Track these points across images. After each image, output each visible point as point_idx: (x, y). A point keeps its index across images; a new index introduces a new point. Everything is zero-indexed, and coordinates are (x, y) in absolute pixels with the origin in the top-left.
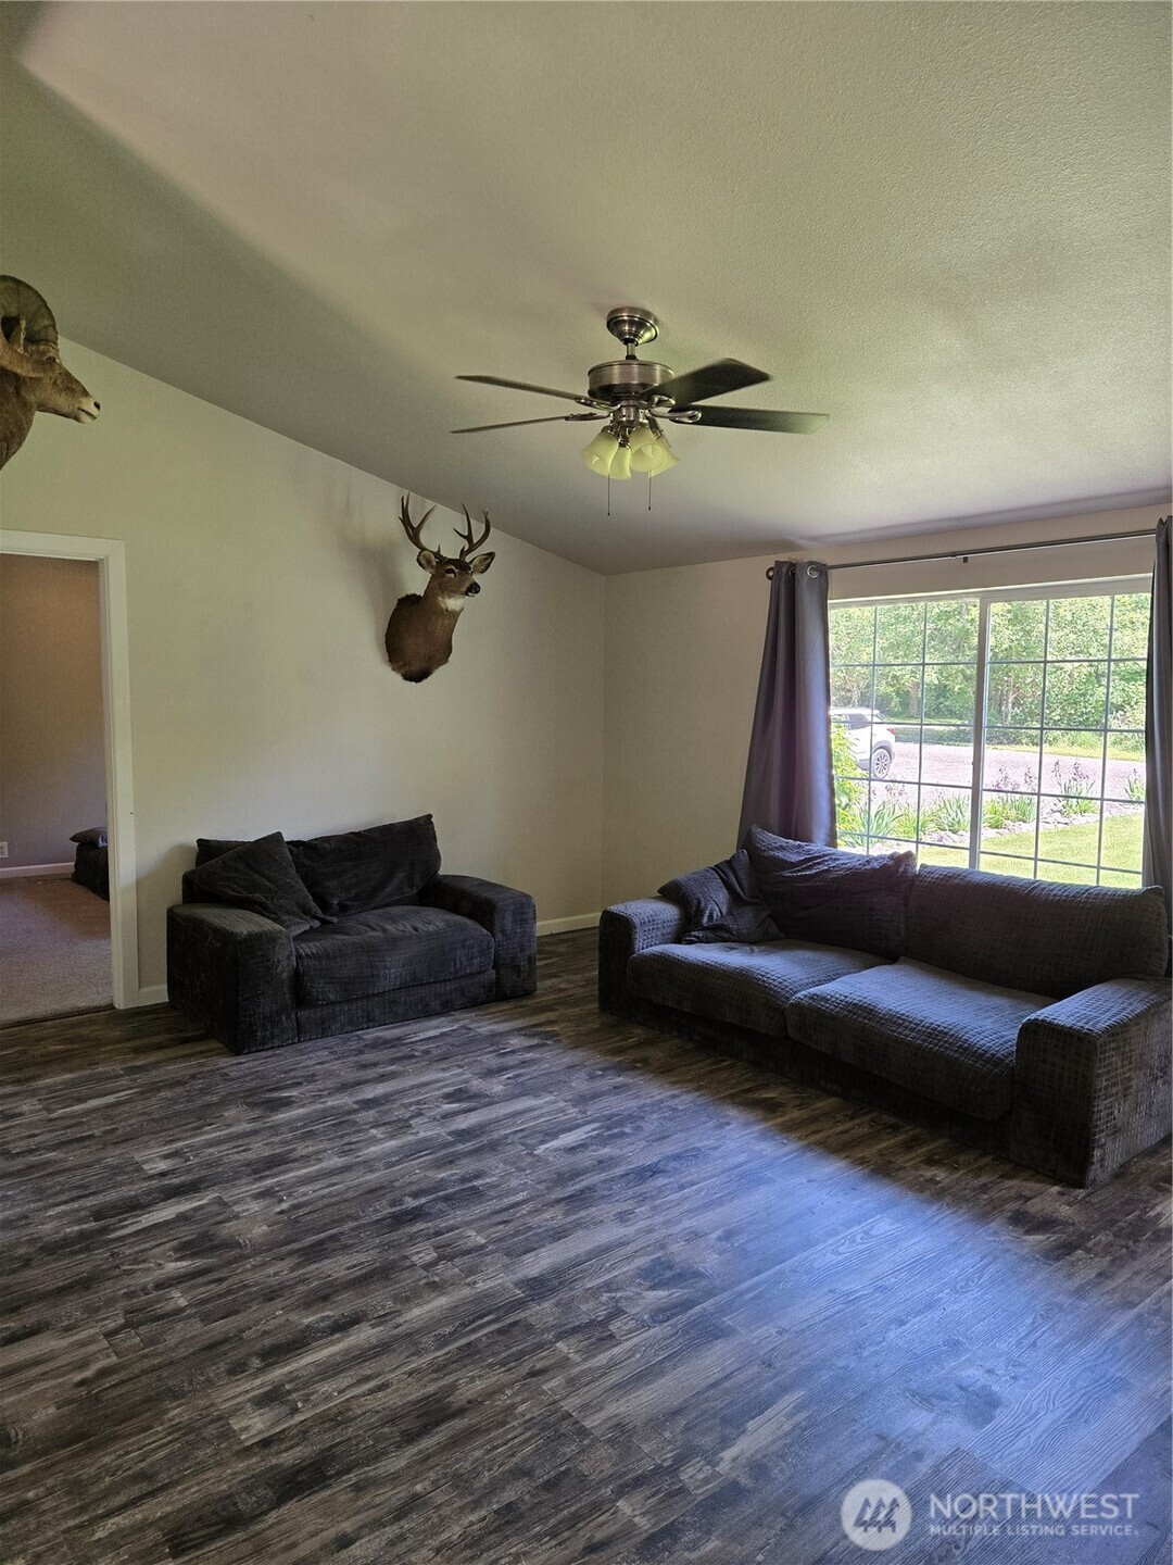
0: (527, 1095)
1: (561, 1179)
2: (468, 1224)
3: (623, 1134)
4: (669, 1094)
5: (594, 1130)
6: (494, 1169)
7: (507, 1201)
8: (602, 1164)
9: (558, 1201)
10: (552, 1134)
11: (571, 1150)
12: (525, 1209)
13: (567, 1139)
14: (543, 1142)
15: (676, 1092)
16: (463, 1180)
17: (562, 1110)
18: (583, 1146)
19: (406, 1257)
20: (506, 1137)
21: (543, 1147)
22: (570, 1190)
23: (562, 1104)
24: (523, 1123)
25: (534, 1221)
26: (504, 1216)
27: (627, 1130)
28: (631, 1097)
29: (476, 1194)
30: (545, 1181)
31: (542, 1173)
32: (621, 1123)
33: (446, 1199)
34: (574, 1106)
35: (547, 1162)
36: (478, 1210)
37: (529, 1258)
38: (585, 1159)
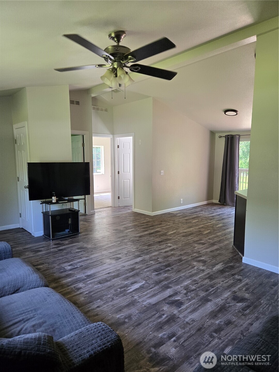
0: (153, 305)
1: (137, 274)
2: (155, 265)
3: (121, 288)
4: (101, 308)
5: (129, 289)
6: (154, 277)
7: (149, 269)
8: (127, 278)
9: (137, 269)
10: (141, 287)
11: (135, 282)
12: (144, 267)
13: (136, 286)
14: (144, 285)
15: (98, 309)
16: (160, 274)
17: (140, 297)
18: (132, 284)
19: (163, 259)
20: (155, 286)
21: (143, 283)
22: (134, 272)
23: (140, 300)
24: (151, 291)
25: (141, 265)
26: (148, 266)
27: (119, 290)
28: (115, 305)
29: (156, 270)
30: (141, 274)
31: (142, 276)
32: (121, 292)
33: (162, 270)
34: (136, 300)
35: (141, 279)
36: (154, 267)
37: (141, 260)
38: (132, 280)
